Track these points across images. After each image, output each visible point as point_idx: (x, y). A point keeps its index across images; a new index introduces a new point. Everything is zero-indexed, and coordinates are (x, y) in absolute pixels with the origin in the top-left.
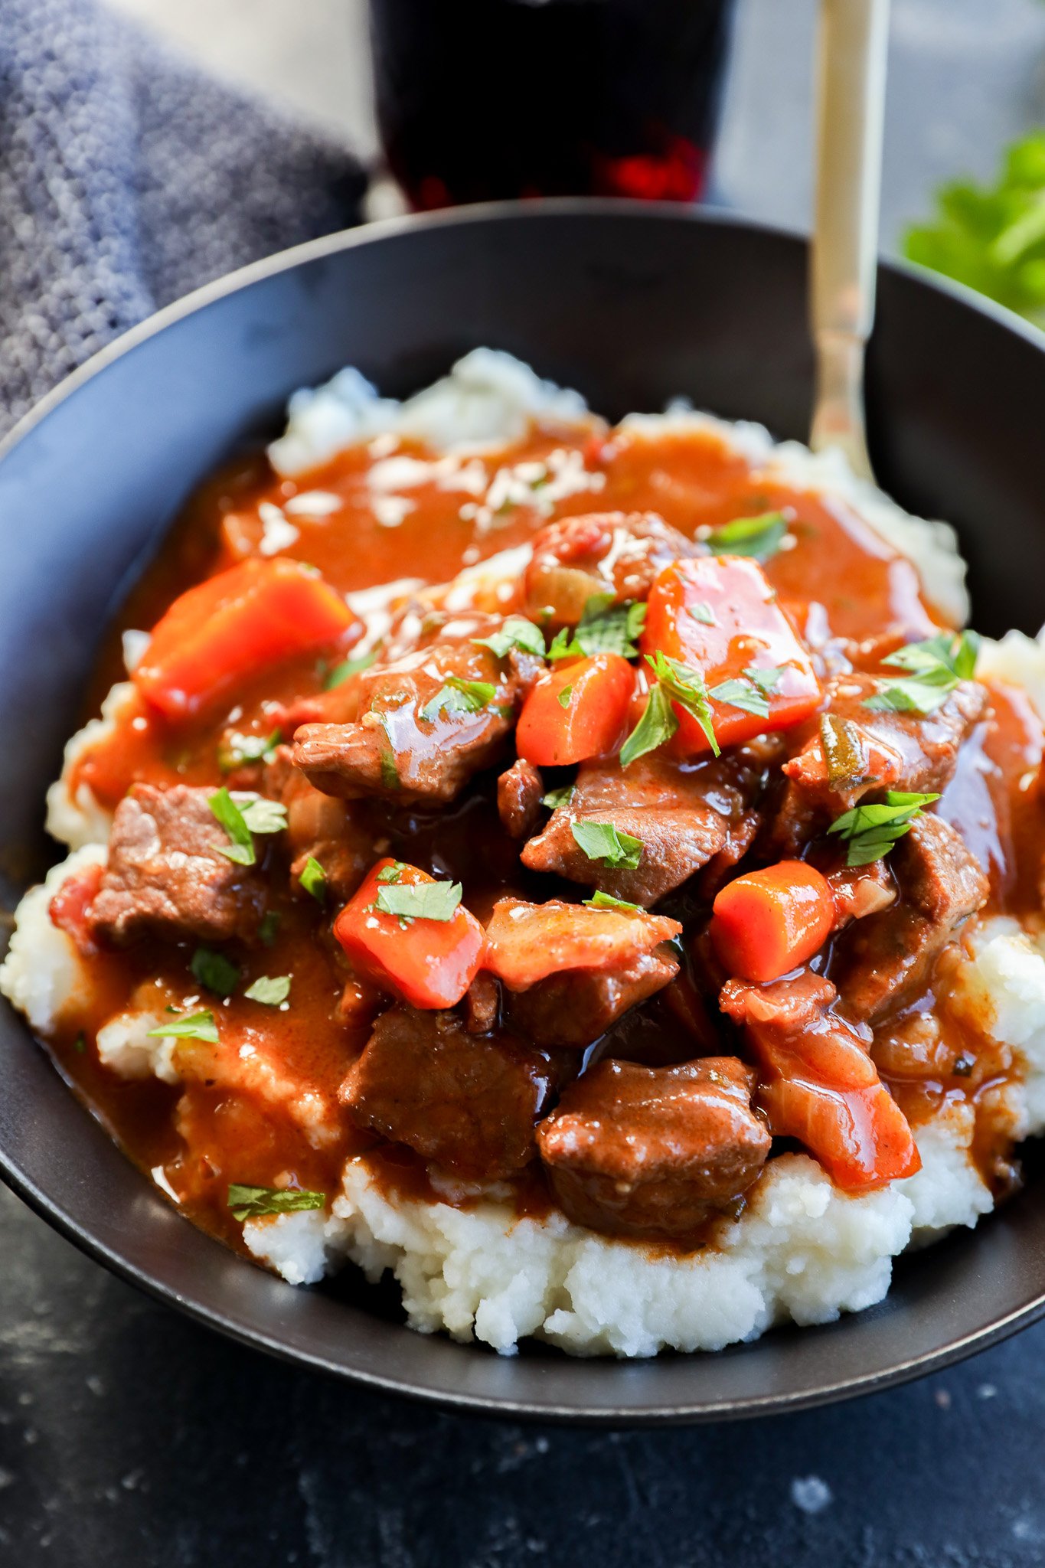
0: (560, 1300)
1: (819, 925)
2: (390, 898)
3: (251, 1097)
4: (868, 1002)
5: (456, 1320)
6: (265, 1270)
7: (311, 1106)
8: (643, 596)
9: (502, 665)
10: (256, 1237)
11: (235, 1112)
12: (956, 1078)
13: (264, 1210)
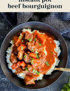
0: (8, 54)
1: (22, 66)
2: (22, 47)
3: (17, 41)
4: (19, 68)
5: (8, 50)
6: (10, 41)
7: (16, 43)
8: (39, 59)
9: (35, 52)
10: (12, 41)
11: (17, 40)
12: (18, 72)
13: (13, 41)
